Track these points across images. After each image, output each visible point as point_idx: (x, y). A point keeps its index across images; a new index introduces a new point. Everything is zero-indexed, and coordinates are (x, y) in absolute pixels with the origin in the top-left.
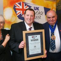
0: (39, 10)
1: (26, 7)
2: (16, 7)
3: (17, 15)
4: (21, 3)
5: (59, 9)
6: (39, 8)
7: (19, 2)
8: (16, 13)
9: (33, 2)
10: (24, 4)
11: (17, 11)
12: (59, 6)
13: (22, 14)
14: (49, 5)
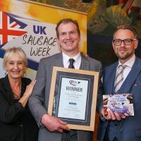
0: (45, 34)
1: (13, 26)
5: (94, 32)
6: (45, 28)
10: (8, 18)
12: (95, 24)
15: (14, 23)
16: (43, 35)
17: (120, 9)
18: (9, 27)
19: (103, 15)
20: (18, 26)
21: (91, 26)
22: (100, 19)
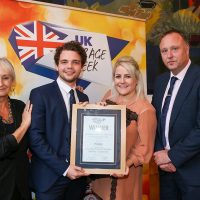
0: (90, 45)
1: (50, 38)
2: (17, 38)
3: (20, 58)
4: (32, 25)
6: (90, 38)
7: (26, 23)
8: (18, 54)
9: (73, 21)
10: (44, 27)
11: (19, 47)
12: (159, 33)
13: (36, 57)
14: (124, 30)
15: (51, 33)
16: (88, 46)
17: (190, 13)
18: (45, 38)
19: (169, 21)
20: (57, 37)
21: (153, 35)
22: (164, 26)
